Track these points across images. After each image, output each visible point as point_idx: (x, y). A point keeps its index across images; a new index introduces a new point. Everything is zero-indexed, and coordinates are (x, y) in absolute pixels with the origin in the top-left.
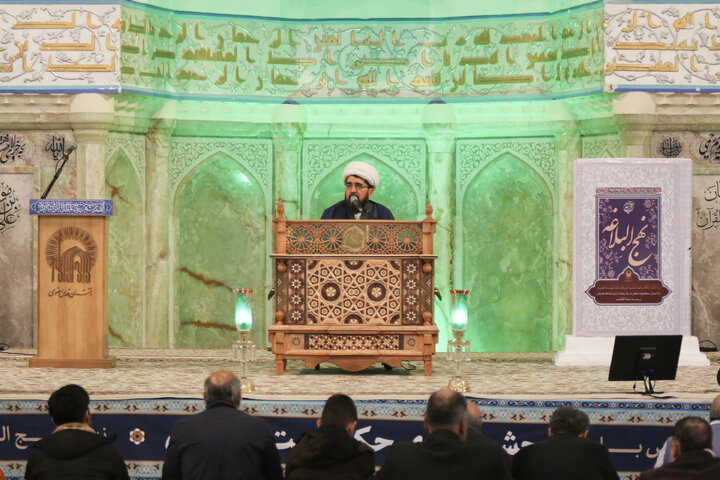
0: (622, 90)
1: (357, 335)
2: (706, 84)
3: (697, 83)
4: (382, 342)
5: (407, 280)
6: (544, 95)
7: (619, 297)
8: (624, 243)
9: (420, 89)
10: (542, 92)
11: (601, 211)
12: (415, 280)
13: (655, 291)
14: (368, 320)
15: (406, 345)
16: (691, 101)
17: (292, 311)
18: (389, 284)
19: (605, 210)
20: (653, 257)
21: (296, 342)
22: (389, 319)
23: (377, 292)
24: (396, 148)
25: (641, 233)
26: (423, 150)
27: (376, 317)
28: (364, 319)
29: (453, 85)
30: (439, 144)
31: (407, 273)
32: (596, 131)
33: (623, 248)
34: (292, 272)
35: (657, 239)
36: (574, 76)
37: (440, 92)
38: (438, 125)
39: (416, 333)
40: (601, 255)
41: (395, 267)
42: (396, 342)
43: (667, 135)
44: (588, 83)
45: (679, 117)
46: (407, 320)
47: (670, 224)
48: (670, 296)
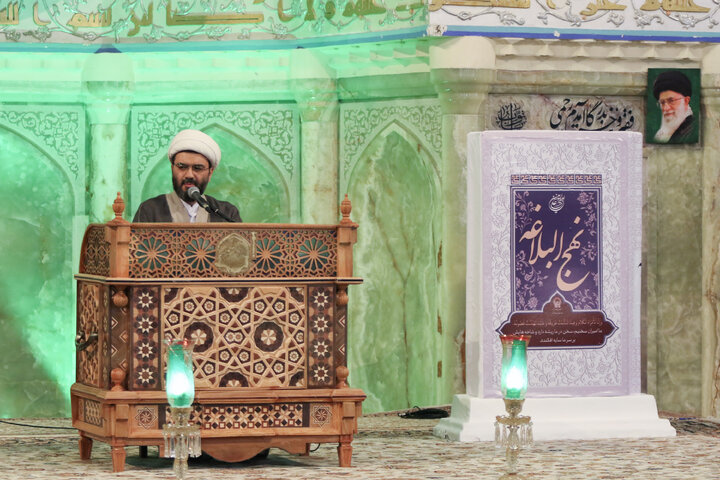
0: (454, 34)
1: (241, 405)
2: (567, 27)
3: (557, 25)
4: (277, 415)
5: (315, 318)
6: (282, 41)
7: (546, 336)
8: (550, 257)
9: (81, 30)
10: (277, 37)
11: (518, 209)
12: (327, 318)
13: (595, 327)
14: (256, 380)
15: (313, 420)
16: (545, 50)
17: (139, 369)
18: (287, 324)
19: (523, 207)
20: (591, 278)
21: (146, 418)
22: (288, 379)
23: (269, 337)
24: (42, 117)
25: (574, 241)
26: (82, 121)
27: (269, 376)
28: (250, 380)
29: (132, 26)
30: (108, 112)
31: (314, 306)
32: (373, 94)
33: (549, 265)
34: (139, 307)
35: (597, 251)
36: (347, 13)
37: (112, 35)
38: (110, 84)
39: (330, 401)
40: (519, 275)
41: (298, 297)
42: (299, 415)
43: (506, 100)
44: (381, 23)
45: (524, 73)
46: (315, 379)
47: (615, 229)
48: (616, 335)
